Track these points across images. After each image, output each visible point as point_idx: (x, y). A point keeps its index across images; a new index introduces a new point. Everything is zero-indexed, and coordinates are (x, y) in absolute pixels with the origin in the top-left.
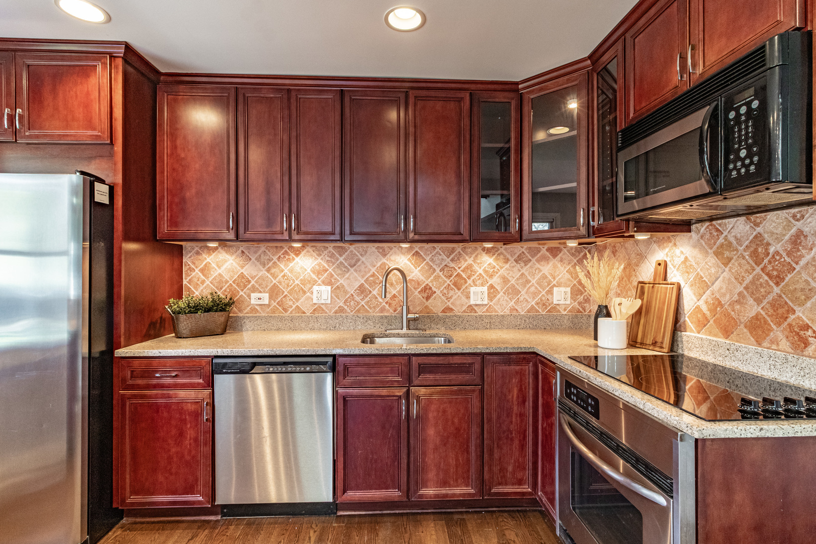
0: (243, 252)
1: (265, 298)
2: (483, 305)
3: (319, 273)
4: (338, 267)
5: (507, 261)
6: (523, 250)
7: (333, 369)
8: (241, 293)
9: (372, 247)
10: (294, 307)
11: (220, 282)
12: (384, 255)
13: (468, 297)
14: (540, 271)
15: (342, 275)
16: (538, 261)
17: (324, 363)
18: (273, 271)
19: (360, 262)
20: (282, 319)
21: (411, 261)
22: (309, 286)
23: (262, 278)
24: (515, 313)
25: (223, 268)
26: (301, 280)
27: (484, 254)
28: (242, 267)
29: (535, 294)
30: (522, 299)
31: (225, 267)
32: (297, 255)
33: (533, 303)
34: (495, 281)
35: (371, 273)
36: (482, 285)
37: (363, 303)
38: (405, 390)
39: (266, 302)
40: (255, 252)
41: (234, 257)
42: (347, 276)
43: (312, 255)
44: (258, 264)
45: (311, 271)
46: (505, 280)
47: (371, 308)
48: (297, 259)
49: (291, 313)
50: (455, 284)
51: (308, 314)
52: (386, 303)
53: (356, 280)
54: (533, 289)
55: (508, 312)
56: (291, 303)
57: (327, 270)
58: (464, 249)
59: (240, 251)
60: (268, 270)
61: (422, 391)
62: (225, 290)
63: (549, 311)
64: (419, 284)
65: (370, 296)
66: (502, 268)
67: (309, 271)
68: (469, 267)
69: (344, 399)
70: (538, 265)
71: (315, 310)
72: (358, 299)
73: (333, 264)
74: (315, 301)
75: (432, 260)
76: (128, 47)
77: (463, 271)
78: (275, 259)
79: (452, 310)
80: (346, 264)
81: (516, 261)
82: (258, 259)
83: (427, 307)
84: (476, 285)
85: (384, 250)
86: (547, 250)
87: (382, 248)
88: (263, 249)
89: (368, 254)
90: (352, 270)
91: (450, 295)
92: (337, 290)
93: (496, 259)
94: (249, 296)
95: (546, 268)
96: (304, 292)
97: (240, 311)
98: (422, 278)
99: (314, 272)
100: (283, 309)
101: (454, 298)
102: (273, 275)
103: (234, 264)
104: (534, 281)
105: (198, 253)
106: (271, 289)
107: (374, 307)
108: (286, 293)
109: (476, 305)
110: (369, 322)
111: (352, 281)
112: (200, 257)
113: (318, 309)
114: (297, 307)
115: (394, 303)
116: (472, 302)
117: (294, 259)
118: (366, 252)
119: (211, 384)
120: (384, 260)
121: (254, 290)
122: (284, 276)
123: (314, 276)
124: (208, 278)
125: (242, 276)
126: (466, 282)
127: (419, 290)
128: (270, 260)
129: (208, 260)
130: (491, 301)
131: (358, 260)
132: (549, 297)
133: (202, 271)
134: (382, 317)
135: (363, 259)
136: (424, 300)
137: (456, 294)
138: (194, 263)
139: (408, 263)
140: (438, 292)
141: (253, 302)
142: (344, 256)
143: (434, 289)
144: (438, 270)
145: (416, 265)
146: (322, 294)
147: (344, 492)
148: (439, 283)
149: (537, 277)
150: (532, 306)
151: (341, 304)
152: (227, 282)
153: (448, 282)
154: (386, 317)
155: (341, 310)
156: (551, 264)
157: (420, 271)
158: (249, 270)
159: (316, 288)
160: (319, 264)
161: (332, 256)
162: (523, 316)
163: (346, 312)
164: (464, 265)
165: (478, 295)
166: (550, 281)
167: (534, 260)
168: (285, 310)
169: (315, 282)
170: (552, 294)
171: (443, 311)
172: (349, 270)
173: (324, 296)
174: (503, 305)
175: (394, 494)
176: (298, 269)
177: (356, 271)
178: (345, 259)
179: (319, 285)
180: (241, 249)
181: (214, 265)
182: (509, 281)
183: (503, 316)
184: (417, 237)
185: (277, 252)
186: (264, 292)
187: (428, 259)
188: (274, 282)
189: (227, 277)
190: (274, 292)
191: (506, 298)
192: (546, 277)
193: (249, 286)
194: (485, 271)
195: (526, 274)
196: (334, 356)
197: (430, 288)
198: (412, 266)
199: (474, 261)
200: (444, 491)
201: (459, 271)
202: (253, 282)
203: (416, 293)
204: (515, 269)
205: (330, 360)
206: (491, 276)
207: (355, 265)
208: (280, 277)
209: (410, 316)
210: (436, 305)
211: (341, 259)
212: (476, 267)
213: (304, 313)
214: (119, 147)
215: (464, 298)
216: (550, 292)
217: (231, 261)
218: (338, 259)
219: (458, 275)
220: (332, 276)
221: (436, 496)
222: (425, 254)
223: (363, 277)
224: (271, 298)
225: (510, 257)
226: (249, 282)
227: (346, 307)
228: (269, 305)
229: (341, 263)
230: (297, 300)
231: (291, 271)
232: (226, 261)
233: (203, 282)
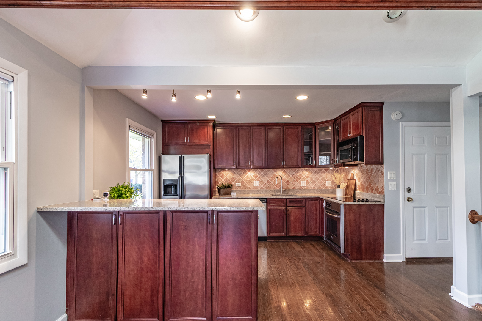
0: (233, 171)
2: (305, 186)
3: (255, 177)
4: (261, 175)
5: (312, 173)
6: (317, 170)
7: (267, 202)
8: (233, 183)
9: (271, 170)
11: (227, 180)
12: (275, 171)
13: (300, 184)
14: (322, 176)
15: (262, 178)
16: (322, 173)
17: (265, 200)
18: (242, 176)
20: (245, 191)
22: (253, 181)
23: (239, 179)
24: (314, 189)
25: (227, 176)
26: (250, 179)
27: (305, 171)
28: (233, 176)
29: (321, 183)
30: (317, 184)
31: (228, 175)
32: (249, 172)
33: (320, 186)
34: (309, 179)
35: (271, 177)
36: (305, 180)
37: (269, 186)
38: (285, 207)
39: (240, 186)
40: (237, 171)
41: (230, 173)
42: (264, 178)
43: (253, 172)
46: (311, 179)
48: (249, 173)
50: (296, 180)
52: (276, 186)
53: (267, 179)
54: (320, 181)
55: (312, 189)
56: (247, 186)
57: (258, 176)
58: (299, 170)
59: (232, 171)
60: (241, 176)
61: (290, 208)
62: (229, 182)
63: (325, 188)
64: (285, 180)
65: (271, 184)
66: (310, 175)
67: (252, 176)
68: (301, 175)
69: (270, 210)
70: (321, 174)
72: (267, 185)
74: (254, 185)
75: (289, 173)
76: (214, 121)
77: (299, 176)
78: (242, 173)
79: (295, 188)
81: (315, 173)
82: (238, 173)
83: (288, 187)
84: (303, 180)
86: (324, 169)
90: (265, 176)
91: (295, 183)
92: (261, 182)
93: (309, 172)
94: (235, 184)
95: (324, 175)
96: (251, 183)
97: (233, 188)
98: (286, 178)
99: (254, 177)
101: (296, 184)
102: (242, 178)
103: (231, 175)
104: (320, 179)
105: (220, 172)
107: (272, 187)
108: (246, 183)
109: (303, 186)
111: (265, 179)
112: (221, 173)
113: (255, 188)
114: (249, 187)
115: (278, 186)
116: (301, 185)
117: (248, 173)
118: (269, 171)
120: (275, 173)
121: (236, 182)
122: (245, 178)
124: (223, 179)
125: (233, 178)
126: (299, 180)
128: (241, 173)
129: (223, 173)
130: (307, 185)
131: (267, 173)
132: (325, 184)
133: (221, 177)
134: (274, 190)
135: (269, 173)
136: (287, 185)
137: (296, 183)
138: (219, 175)
139: (282, 174)
140: (291, 183)
141: (236, 186)
142: (263, 172)
143: (290, 182)
144: (291, 176)
145: (284, 174)
146: (256, 183)
147: (270, 234)
148: (291, 180)
149: (321, 178)
150: (320, 187)
151: (262, 186)
152: (228, 180)
153: (294, 179)
154: (276, 190)
155: (262, 188)
156: (325, 174)
157: (286, 176)
158: (235, 176)
159: (254, 182)
160: (255, 174)
161: (259, 172)
162: (317, 189)
163: (264, 189)
164: (299, 174)
165: (303, 183)
166: (325, 179)
167: (320, 173)
168: (246, 188)
169: (254, 180)
170: (326, 183)
171: (293, 188)
172: (264, 176)
174: (311, 186)
175: (283, 234)
176: (249, 176)
177: (266, 176)
179: (256, 181)
181: (225, 175)
182: (313, 179)
183: (311, 189)
184: (286, 167)
185: (243, 171)
186: (239, 183)
187: (288, 173)
188: (242, 180)
189: (228, 178)
190: (242, 183)
191: (312, 184)
192: (324, 178)
194: (305, 176)
195: (318, 177)
196: (266, 198)
197: (289, 181)
199: (302, 173)
200: (295, 234)
201: (297, 176)
202: (236, 180)
203: (285, 183)
204: (315, 175)
206: (307, 178)
209: (283, 190)
210: (291, 186)
211: (262, 173)
212: (302, 175)
213: (251, 189)
214: (212, 146)
215: (299, 184)
216: (325, 182)
218: (261, 173)
219: (297, 177)
220: (259, 178)
221: (293, 235)
222: (287, 171)
223: (268, 178)
224: (241, 184)
225: (313, 172)
226: (235, 180)
228: (241, 187)
229: (262, 174)
230: (249, 185)
231: (247, 176)
232: (228, 174)
233: (222, 180)
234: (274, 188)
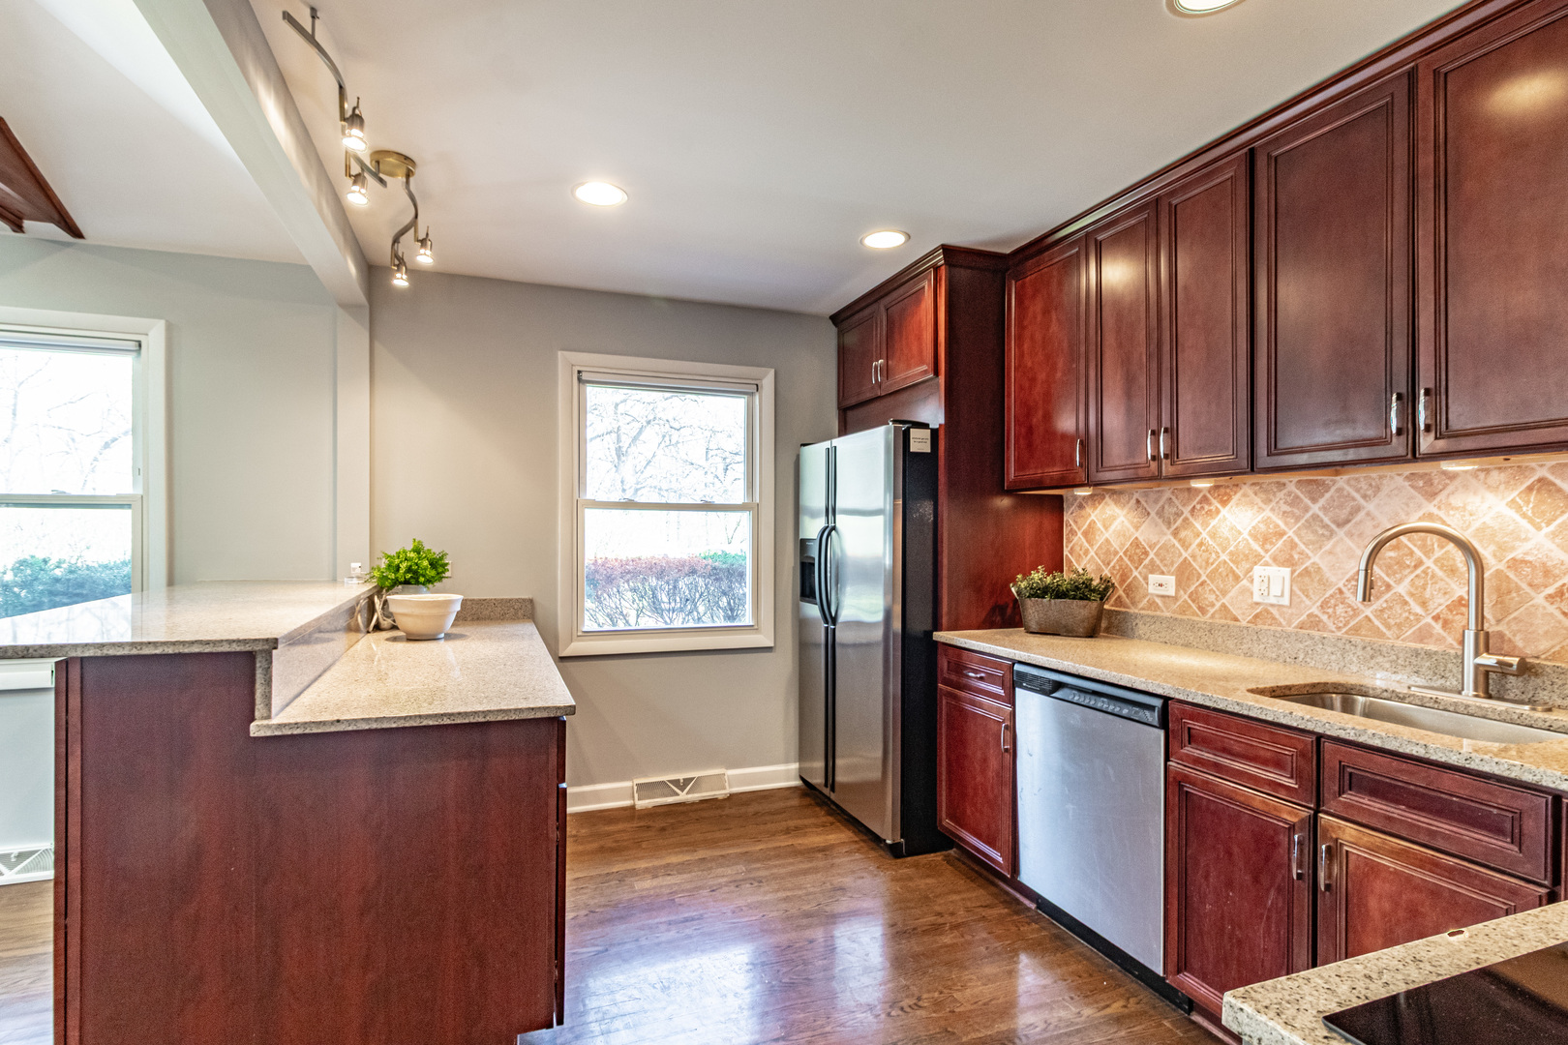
0: (1138, 501)
1: (1170, 581)
3: (1265, 540)
4: (1308, 525)
7: (1165, 724)
8: (1135, 573)
10: (1218, 605)
11: (1108, 553)
12: (1431, 495)
15: (1317, 544)
18: (1183, 534)
19: (1361, 515)
20: (1193, 626)
21: (1519, 509)
22: (1246, 565)
23: (1165, 547)
25: (1111, 530)
26: (1231, 554)
28: (1137, 528)
31: (1113, 527)
32: (1224, 503)
37: (1368, 612)
38: (1306, 814)
39: (1172, 592)
40: (1156, 501)
41: (1125, 511)
42: (1328, 546)
43: (1252, 503)
44: (1160, 521)
45: (1251, 534)
47: (1389, 627)
48: (1224, 511)
49: (1213, 616)
51: (1244, 623)
52: (1436, 618)
56: (1212, 598)
57: (1282, 534)
59: (1133, 501)
60: (1175, 534)
62: (1114, 567)
64: (1547, 573)
65: (1387, 596)
67: (1245, 535)
71: (1256, 616)
72: (1353, 600)
73: (1298, 519)
74: (1257, 598)
76: (948, 250)
78: (1186, 511)
80: (1326, 520)
82: (1160, 513)
85: (1429, 482)
87: (1422, 476)
88: (1168, 494)
89: (1382, 494)
90: (1341, 533)
92: (1305, 578)
94: (1146, 578)
96: (1237, 578)
97: (1133, 603)
99: (1255, 538)
100: (1200, 608)
102: (1185, 545)
103: (1127, 523)
105: (1080, 505)
106: (1179, 567)
107: (1399, 626)
108: (1204, 578)
110: (1380, 659)
111: (1341, 559)
112: (1083, 513)
113: (1263, 615)
114: (1224, 606)
117: (1218, 512)
118: (1378, 489)
119: (1011, 700)
120: (1431, 507)
121: (1153, 569)
122: (1201, 544)
123: (1256, 547)
124: (1092, 546)
125: (1136, 544)
127: (1551, 590)
128: (1178, 514)
129: (1093, 517)
131: (1357, 509)
133: (1086, 534)
134: (1416, 653)
135: (1370, 506)
138: (1075, 522)
139: (1512, 513)
141: (1152, 589)
142: (1322, 502)
145: (1539, 519)
151: (1315, 610)
152: (1116, 553)
154: (1429, 654)
155: (1313, 623)
157: (1554, 535)
158: (1148, 533)
159: (1258, 571)
160: (1267, 521)
161: (1295, 501)
163: (1325, 628)
168: (1202, 610)
169: (1257, 559)
172: (1332, 533)
173: (1276, 590)
176: (1224, 531)
177: (1350, 535)
178: (1324, 509)
179: (1267, 564)
180: (1136, 496)
181: (1099, 525)
184: (1442, 445)
185: (1190, 500)
186: (1169, 573)
188: (1185, 555)
189: (1115, 545)
190: (1184, 574)
193: (1146, 562)
196: (1166, 699)
198: (1524, 523)
202: (1152, 555)
203: (1539, 599)
207: (1348, 521)
208: (1194, 546)
209: (1489, 660)
211: (1315, 508)
213: (1236, 620)
214: (942, 379)
217: (1122, 518)
218: (1307, 509)
220: (1293, 545)
224: (1179, 584)
226: (1146, 553)
227: (1324, 618)
228: (1175, 598)
229: (1315, 517)
230: (1224, 593)
231: (1213, 535)
232: (1114, 518)
233: (1086, 552)
234: (1424, 635)
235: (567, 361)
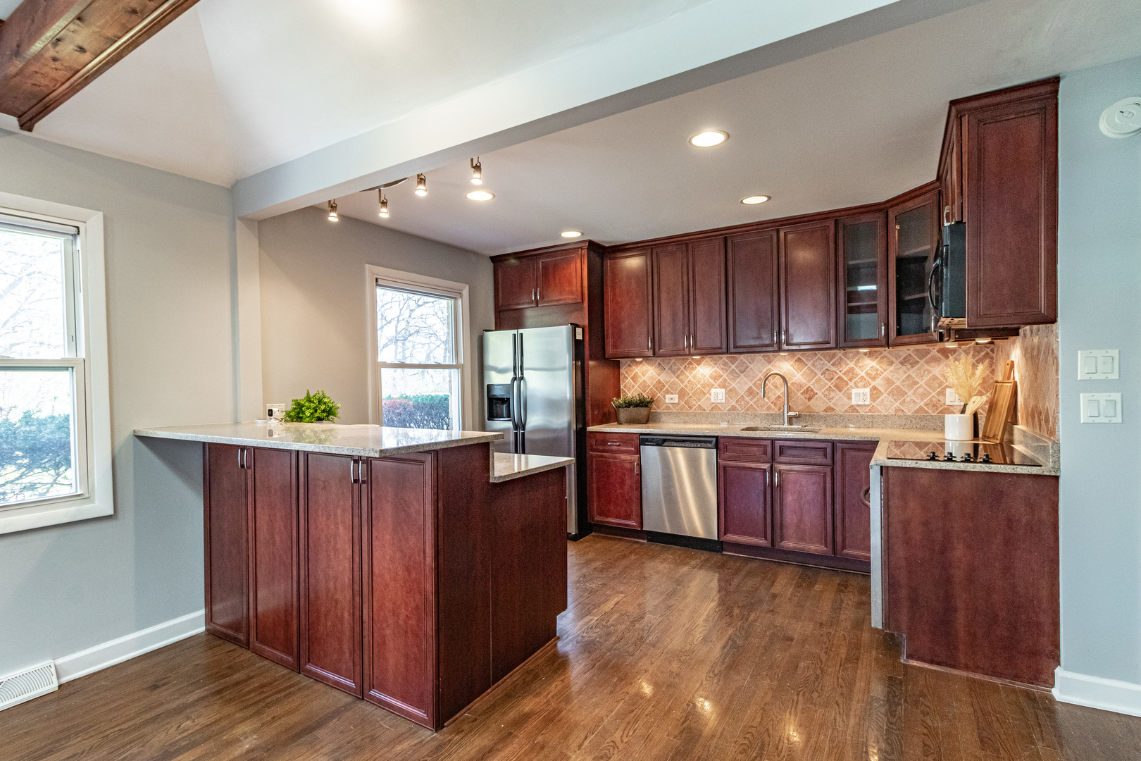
0: (659, 364)
1: (676, 398)
2: (865, 405)
3: (715, 378)
4: (731, 373)
5: (891, 363)
6: (910, 352)
7: (717, 447)
8: (659, 395)
9: (759, 357)
10: (697, 405)
11: (645, 386)
12: (770, 362)
13: (850, 398)
14: (929, 372)
15: (734, 380)
16: (927, 362)
17: (710, 442)
18: (681, 377)
19: (749, 369)
20: (687, 414)
21: (793, 367)
22: (708, 389)
23: (674, 383)
24: (900, 413)
25: (646, 376)
26: (702, 384)
27: (866, 358)
28: (659, 375)
29: (923, 396)
30: (908, 399)
31: (647, 375)
32: (698, 365)
33: (922, 404)
34: (879, 382)
35: (758, 377)
36: (864, 387)
37: (752, 403)
38: (769, 465)
39: (676, 401)
40: (668, 364)
41: (653, 368)
42: (738, 380)
43: (709, 365)
44: (670, 372)
45: (710, 377)
46: (889, 382)
47: (758, 407)
48: (699, 368)
49: (695, 410)
50: (836, 386)
51: (708, 411)
52: (772, 403)
53: (746, 383)
54: (921, 390)
55: (893, 413)
56: (694, 402)
57: (722, 376)
58: (845, 355)
59: (657, 363)
60: (678, 377)
61: (783, 467)
62: (648, 393)
63: (941, 412)
64: (801, 386)
65: (758, 397)
66: (885, 370)
67: (707, 377)
68: (851, 370)
69: (724, 467)
70: (927, 367)
71: (712, 408)
72: (747, 399)
73: (727, 371)
74: (713, 401)
75: (813, 365)
76: (591, 243)
77: (844, 374)
78: (682, 368)
79: (833, 409)
80: (737, 371)
81: (902, 363)
82: (670, 369)
83: (809, 407)
84: (858, 387)
85: (769, 358)
86: (938, 351)
87: (767, 356)
88: (673, 361)
89: (755, 362)
90: (742, 375)
91: (831, 396)
92: (730, 392)
93: (880, 362)
94: (664, 397)
95: (936, 370)
96: (704, 394)
97: (658, 408)
98: (804, 381)
100: (689, 407)
101: (835, 399)
102: (681, 380)
103: (654, 373)
104: (922, 383)
105: (630, 366)
106: (680, 391)
107: (761, 406)
108: (691, 395)
109: (858, 405)
110: (757, 418)
111: (743, 385)
112: (631, 368)
113: (715, 407)
114: (699, 405)
115: (778, 403)
116: (854, 402)
117: (696, 368)
118: (754, 360)
119: (638, 452)
120: (770, 367)
121: (668, 392)
122: (689, 381)
123: (712, 381)
124: (636, 384)
125: (659, 382)
126: (847, 384)
127: (802, 391)
128: (679, 369)
129: (636, 370)
130: (874, 401)
131: (747, 367)
132: (941, 398)
133: (633, 378)
134: (768, 415)
135: (751, 366)
136: (807, 401)
137: (837, 395)
138: (627, 373)
140: (820, 393)
141: (667, 401)
142: (735, 364)
143: (815, 391)
144: (819, 374)
145: (799, 370)
146: (718, 395)
147: (725, 534)
148: (820, 385)
149: (926, 379)
150: (921, 407)
151: (734, 404)
152: (649, 386)
153: (830, 384)
154: (771, 415)
155: (734, 408)
156: (942, 365)
157: (802, 375)
158: (663, 377)
159: (713, 391)
160: (716, 372)
161: (725, 364)
162: (909, 416)
163: (738, 410)
164: (845, 369)
165: (860, 396)
166: (942, 382)
167: (922, 362)
168: (690, 408)
169: (712, 386)
170: (944, 395)
171: (825, 411)
172: (739, 376)
173: (720, 397)
174: (887, 405)
175: (761, 542)
176: (699, 376)
177: (745, 376)
178: (736, 367)
179: (716, 388)
180: (658, 361)
181: (640, 374)
182: (893, 383)
183: (886, 416)
185: (684, 363)
186: (675, 394)
187: (809, 364)
188: (682, 386)
189: (649, 383)
190: (682, 394)
191: (890, 399)
192: (937, 378)
193: (664, 389)
194: (868, 374)
195: (914, 375)
196: (717, 437)
197: (812, 390)
198: (795, 371)
199: (856, 365)
200: (801, 545)
201: (840, 374)
202: (667, 386)
203: (799, 394)
204: (901, 371)
205: (714, 440)
206: (874, 379)
207: (744, 371)
208: (686, 382)
209: (791, 414)
210: (818, 405)
211: (733, 367)
212: (857, 370)
213: (705, 410)
214: (586, 304)
215: (845, 400)
216: (942, 393)
217: (652, 371)
218: (730, 367)
219: (839, 378)
220: (725, 380)
221: (794, 548)
222: (807, 360)
223: (751, 381)
224: (679, 398)
225: (894, 360)
226: (664, 386)
227: (737, 406)
228: (678, 404)
229: (733, 370)
230: (699, 400)
231: (694, 377)
232: (647, 371)
233: (633, 386)
234: (769, 408)
235: (370, 270)
